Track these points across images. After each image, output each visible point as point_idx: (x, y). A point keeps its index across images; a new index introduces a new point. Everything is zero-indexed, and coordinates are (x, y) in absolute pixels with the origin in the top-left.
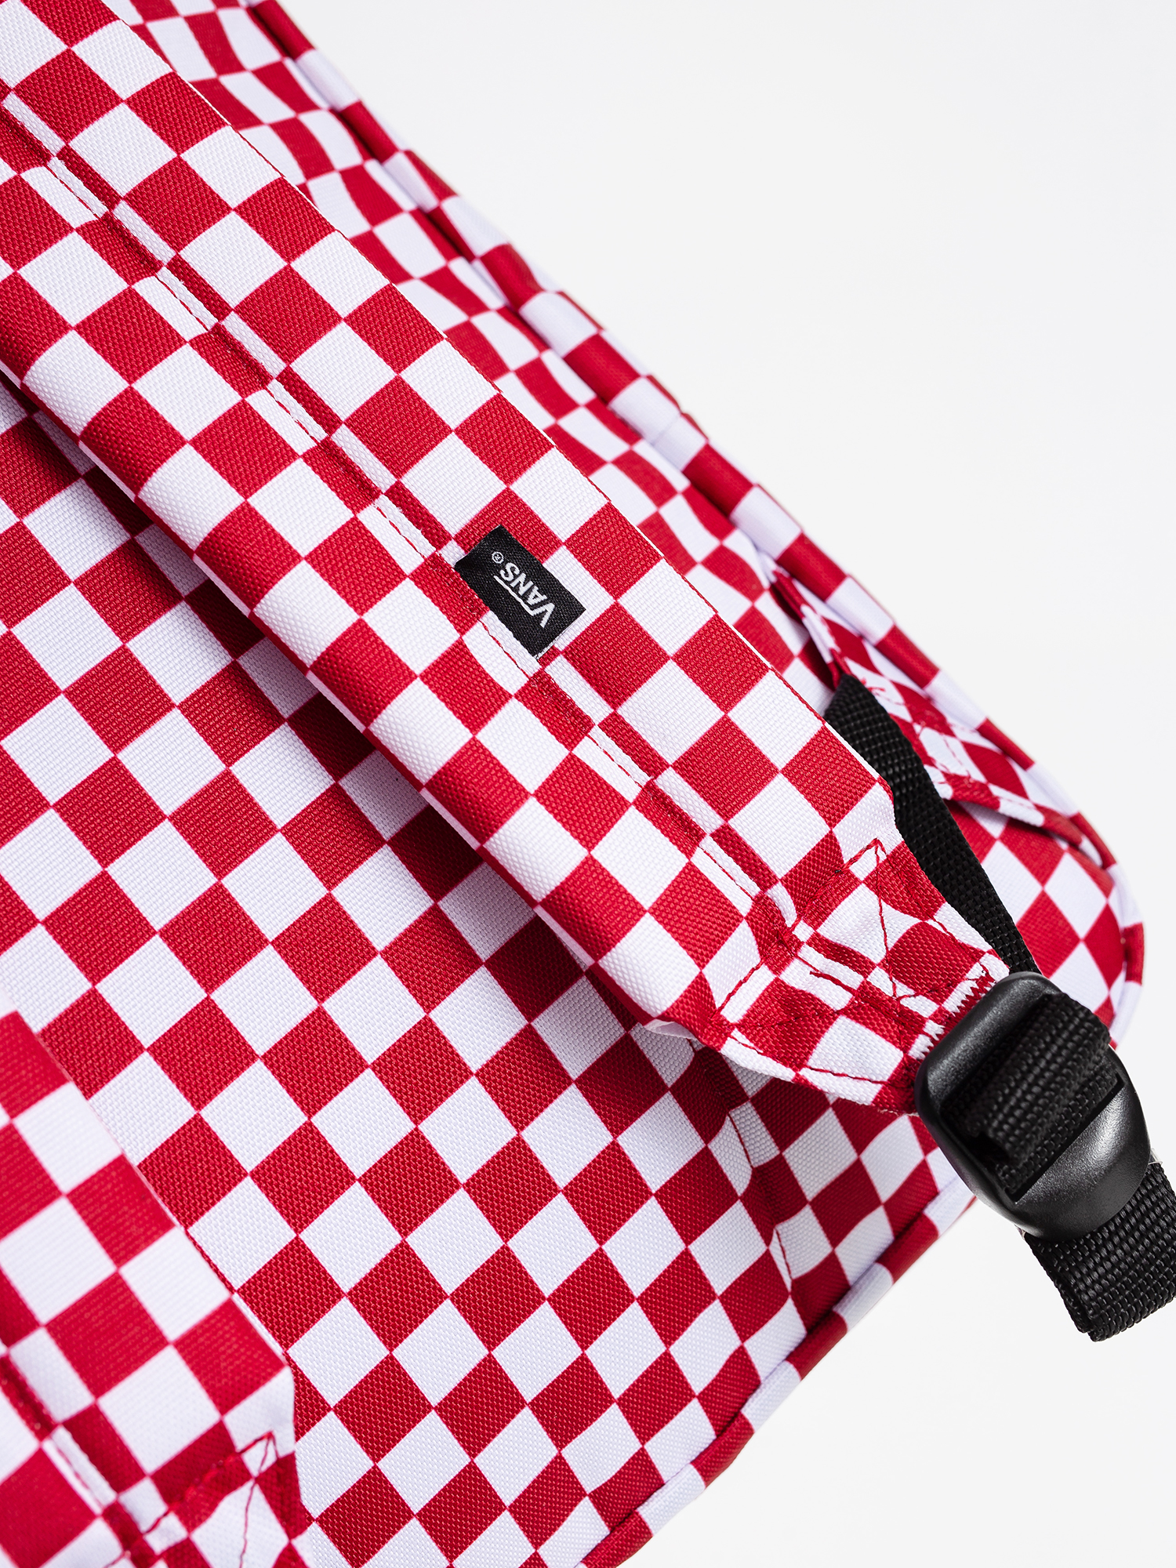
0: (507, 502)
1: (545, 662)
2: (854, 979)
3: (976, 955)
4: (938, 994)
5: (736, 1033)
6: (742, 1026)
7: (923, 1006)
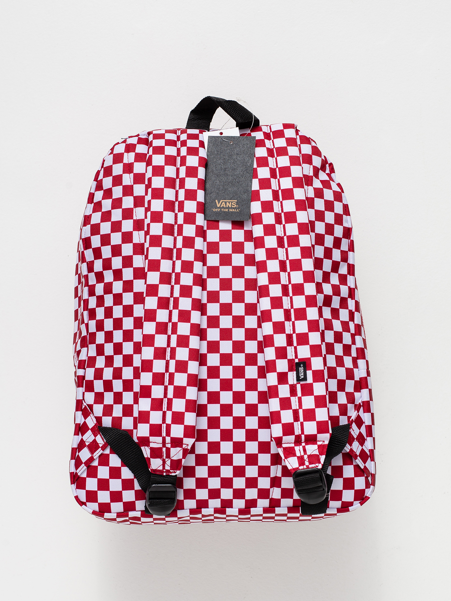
0: (309, 359)
1: (297, 383)
2: (302, 454)
3: (320, 463)
4: (310, 463)
5: (282, 448)
6: (283, 448)
7: (307, 463)
